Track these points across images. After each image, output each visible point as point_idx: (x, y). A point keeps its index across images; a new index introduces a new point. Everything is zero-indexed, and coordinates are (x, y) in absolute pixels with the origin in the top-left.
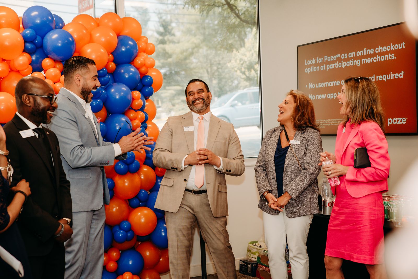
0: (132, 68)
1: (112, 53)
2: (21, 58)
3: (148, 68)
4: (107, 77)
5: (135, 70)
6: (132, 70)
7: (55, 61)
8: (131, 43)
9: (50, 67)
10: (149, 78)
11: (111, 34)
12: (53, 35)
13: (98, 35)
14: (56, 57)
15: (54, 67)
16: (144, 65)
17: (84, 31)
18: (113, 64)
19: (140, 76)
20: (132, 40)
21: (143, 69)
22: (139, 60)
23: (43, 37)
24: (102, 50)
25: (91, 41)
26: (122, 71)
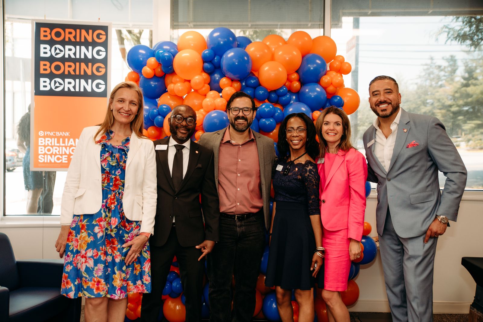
0: (318, 88)
1: (297, 72)
2: (197, 77)
3: (336, 88)
4: (288, 96)
5: (320, 89)
6: (318, 89)
7: (232, 80)
8: (318, 61)
9: (226, 86)
10: (338, 98)
11: (295, 53)
12: (229, 53)
13: (280, 53)
14: (232, 76)
15: (231, 86)
16: (332, 83)
17: (266, 51)
18: (297, 83)
19: (326, 96)
20: (320, 59)
21: (331, 89)
22: (326, 79)
23: (221, 56)
24: (280, 69)
25: (273, 59)
26: (307, 90)
